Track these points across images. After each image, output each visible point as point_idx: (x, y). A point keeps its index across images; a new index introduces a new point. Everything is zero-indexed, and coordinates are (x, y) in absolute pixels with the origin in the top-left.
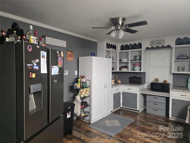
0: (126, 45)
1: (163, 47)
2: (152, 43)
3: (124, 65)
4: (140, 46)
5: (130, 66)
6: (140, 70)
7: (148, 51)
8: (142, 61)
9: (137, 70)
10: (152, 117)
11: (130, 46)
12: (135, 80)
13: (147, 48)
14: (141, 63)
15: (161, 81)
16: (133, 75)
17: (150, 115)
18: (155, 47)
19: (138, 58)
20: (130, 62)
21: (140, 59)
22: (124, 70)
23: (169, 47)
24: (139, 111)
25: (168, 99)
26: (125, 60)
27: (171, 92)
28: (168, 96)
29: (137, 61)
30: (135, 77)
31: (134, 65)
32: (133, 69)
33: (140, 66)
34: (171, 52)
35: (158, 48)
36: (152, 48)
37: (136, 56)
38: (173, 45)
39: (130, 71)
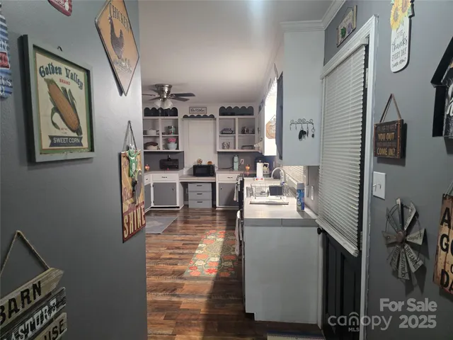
0: (154, 109)
1: (205, 116)
2: (191, 109)
3: (150, 140)
4: (174, 112)
5: (161, 142)
6: (177, 148)
7: (186, 121)
8: (180, 135)
9: (172, 148)
10: (197, 210)
11: (160, 111)
12: (171, 164)
13: (185, 117)
14: (177, 138)
15: (205, 163)
16: (165, 157)
17: (194, 209)
18: (195, 115)
19: (173, 130)
20: (161, 135)
21: (176, 132)
22: (153, 149)
23: (212, 116)
24: (178, 207)
25: (214, 184)
26: (152, 133)
27: (217, 175)
28: (214, 181)
29: (172, 134)
30: (169, 159)
31: (167, 142)
32: (166, 147)
33: (177, 142)
34: (215, 124)
35: (199, 117)
36: (192, 117)
37: (169, 127)
38: (217, 116)
39: (161, 150)
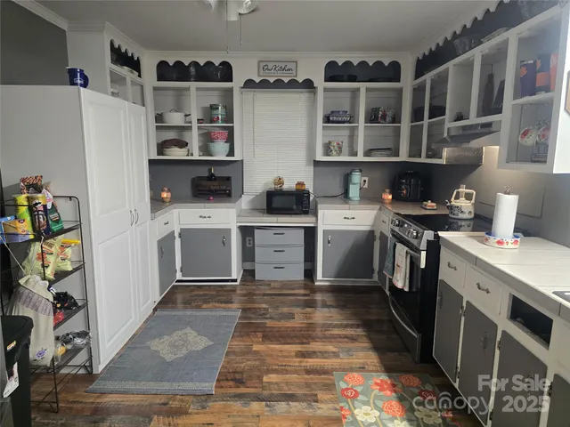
0: (179, 64)
1: (293, 84)
2: (263, 66)
3: (171, 135)
4: (226, 72)
5: (194, 139)
6: (231, 153)
7: (249, 94)
8: (236, 125)
9: (220, 152)
10: (274, 288)
11: (192, 70)
12: (214, 185)
13: (249, 84)
14: (231, 130)
15: (289, 185)
16: (203, 172)
17: (268, 284)
18: (272, 80)
19: (220, 112)
20: (195, 125)
21: (229, 117)
22: (176, 154)
23: (308, 85)
25: (310, 233)
26: (176, 119)
27: (320, 213)
28: (312, 225)
29: (220, 122)
30: (211, 177)
31: (208, 139)
32: (206, 150)
33: (230, 139)
34: (313, 102)
35: (279, 84)
36: (264, 84)
37: (213, 107)
38: (320, 82)
39: (196, 157)
